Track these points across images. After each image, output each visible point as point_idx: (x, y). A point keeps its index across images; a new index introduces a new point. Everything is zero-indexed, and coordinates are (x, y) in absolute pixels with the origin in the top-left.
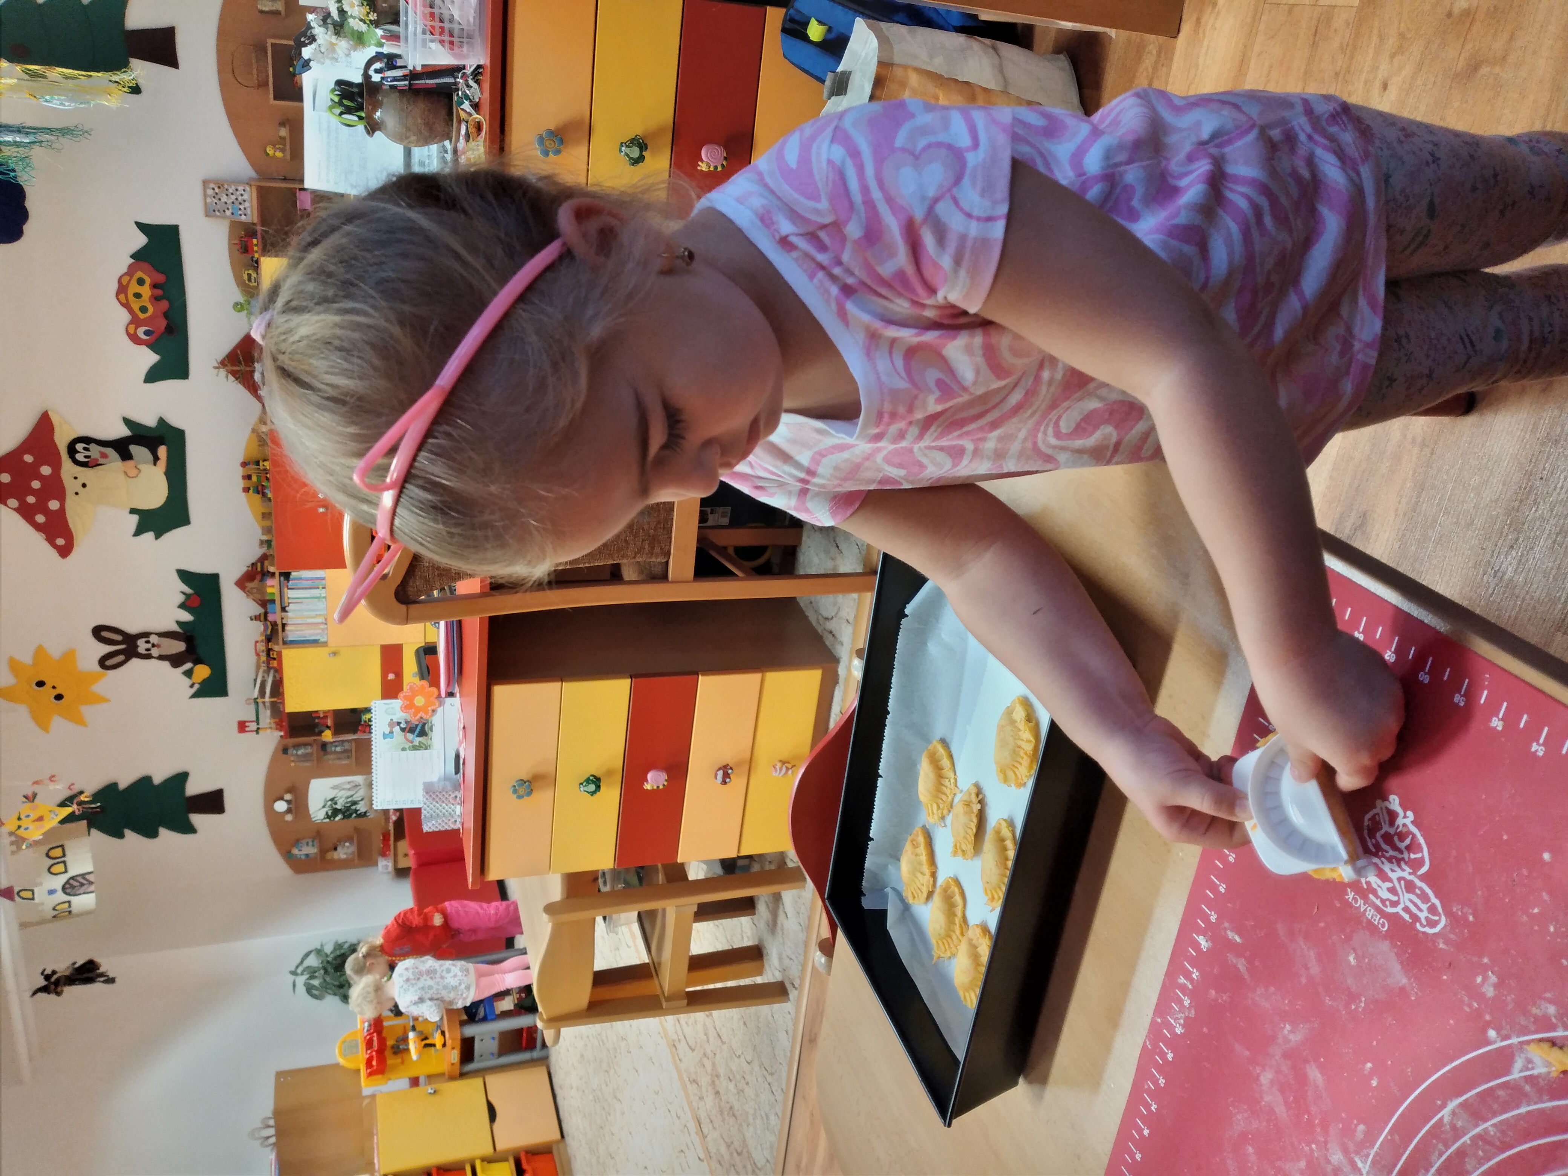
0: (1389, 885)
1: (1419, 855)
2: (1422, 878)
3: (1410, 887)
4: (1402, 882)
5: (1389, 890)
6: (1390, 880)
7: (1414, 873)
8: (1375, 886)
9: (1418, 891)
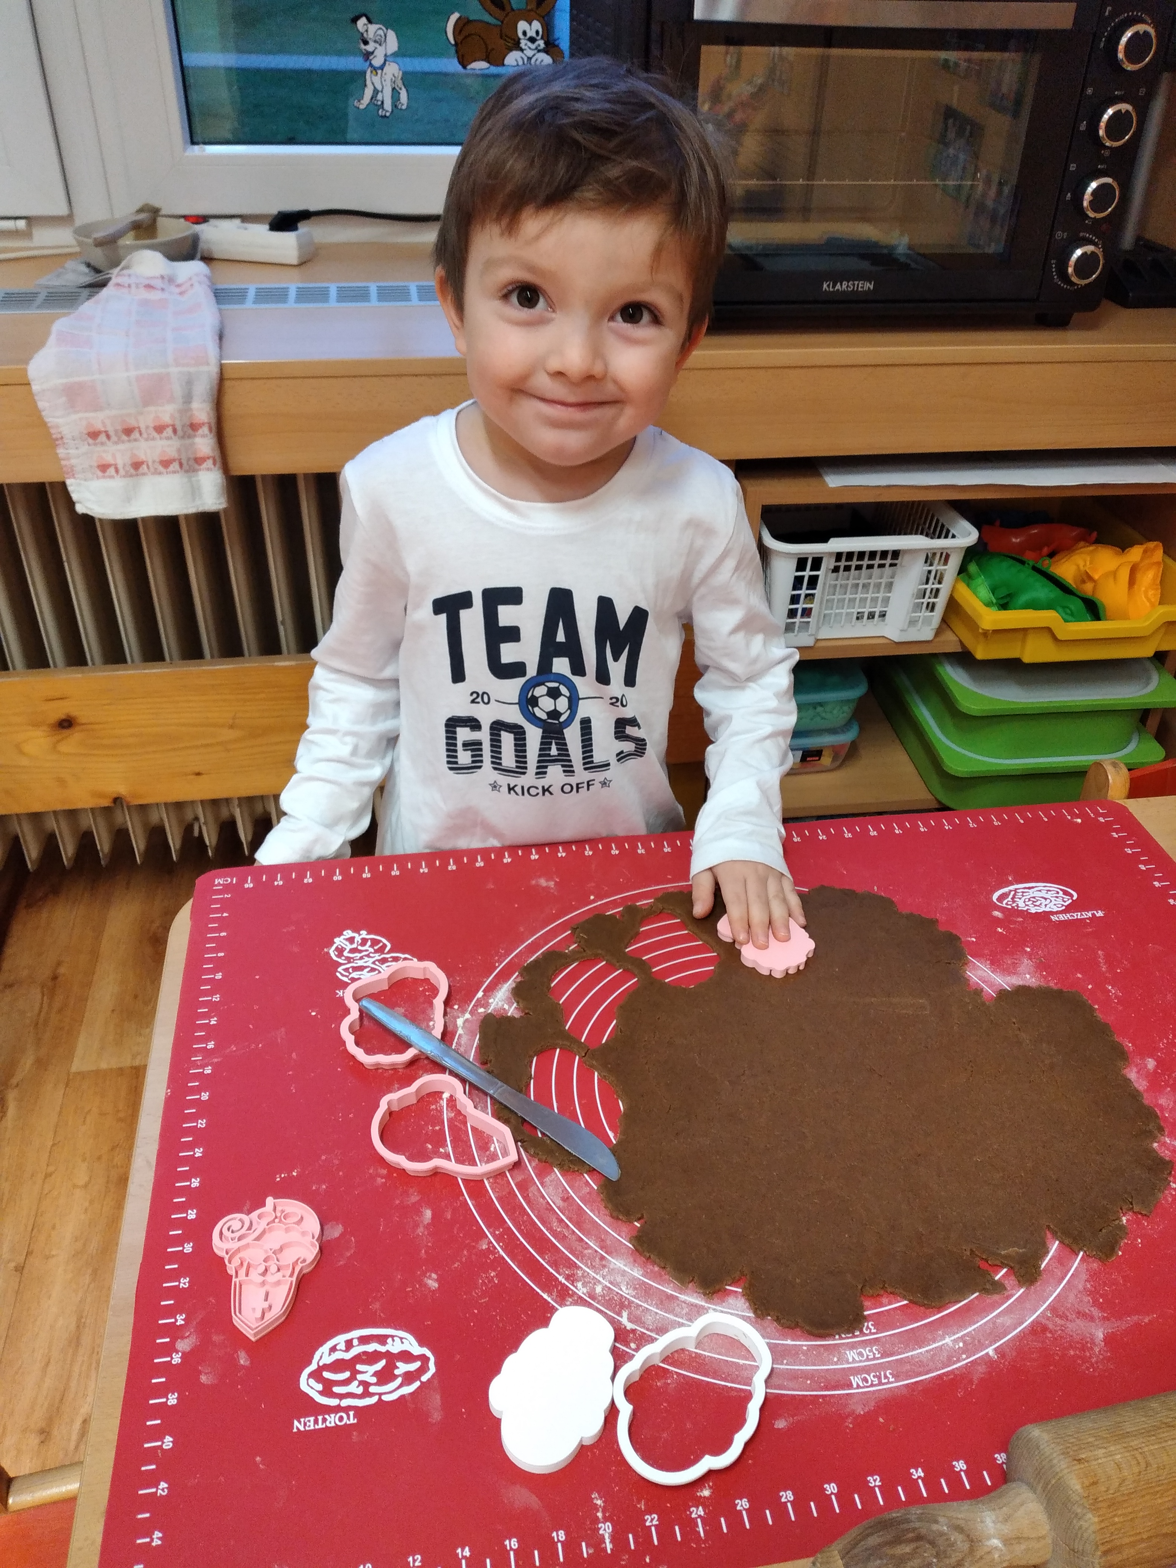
0: (368, 969)
1: (381, 944)
2: (389, 952)
3: (383, 961)
4: (377, 963)
5: (368, 972)
6: (368, 967)
7: (383, 953)
8: (356, 977)
9: (390, 960)
